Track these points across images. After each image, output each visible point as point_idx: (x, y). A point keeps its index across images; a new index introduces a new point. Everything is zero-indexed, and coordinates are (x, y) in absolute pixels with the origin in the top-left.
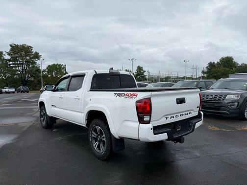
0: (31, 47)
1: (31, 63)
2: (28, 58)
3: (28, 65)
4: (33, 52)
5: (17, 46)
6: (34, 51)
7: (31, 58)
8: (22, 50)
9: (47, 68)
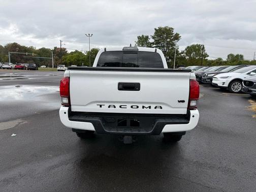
0: (172, 29)
1: (171, 45)
2: (168, 40)
3: (168, 47)
4: (173, 34)
5: (160, 29)
6: (175, 32)
7: (171, 40)
8: (164, 33)
9: (186, 49)
